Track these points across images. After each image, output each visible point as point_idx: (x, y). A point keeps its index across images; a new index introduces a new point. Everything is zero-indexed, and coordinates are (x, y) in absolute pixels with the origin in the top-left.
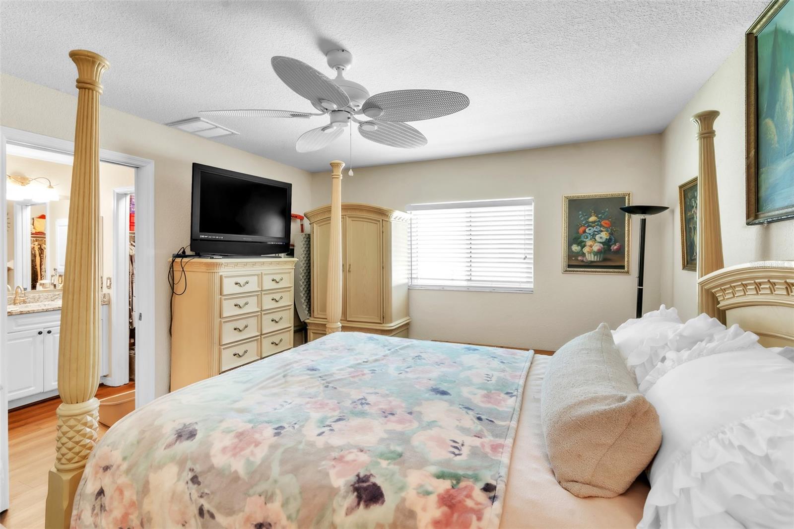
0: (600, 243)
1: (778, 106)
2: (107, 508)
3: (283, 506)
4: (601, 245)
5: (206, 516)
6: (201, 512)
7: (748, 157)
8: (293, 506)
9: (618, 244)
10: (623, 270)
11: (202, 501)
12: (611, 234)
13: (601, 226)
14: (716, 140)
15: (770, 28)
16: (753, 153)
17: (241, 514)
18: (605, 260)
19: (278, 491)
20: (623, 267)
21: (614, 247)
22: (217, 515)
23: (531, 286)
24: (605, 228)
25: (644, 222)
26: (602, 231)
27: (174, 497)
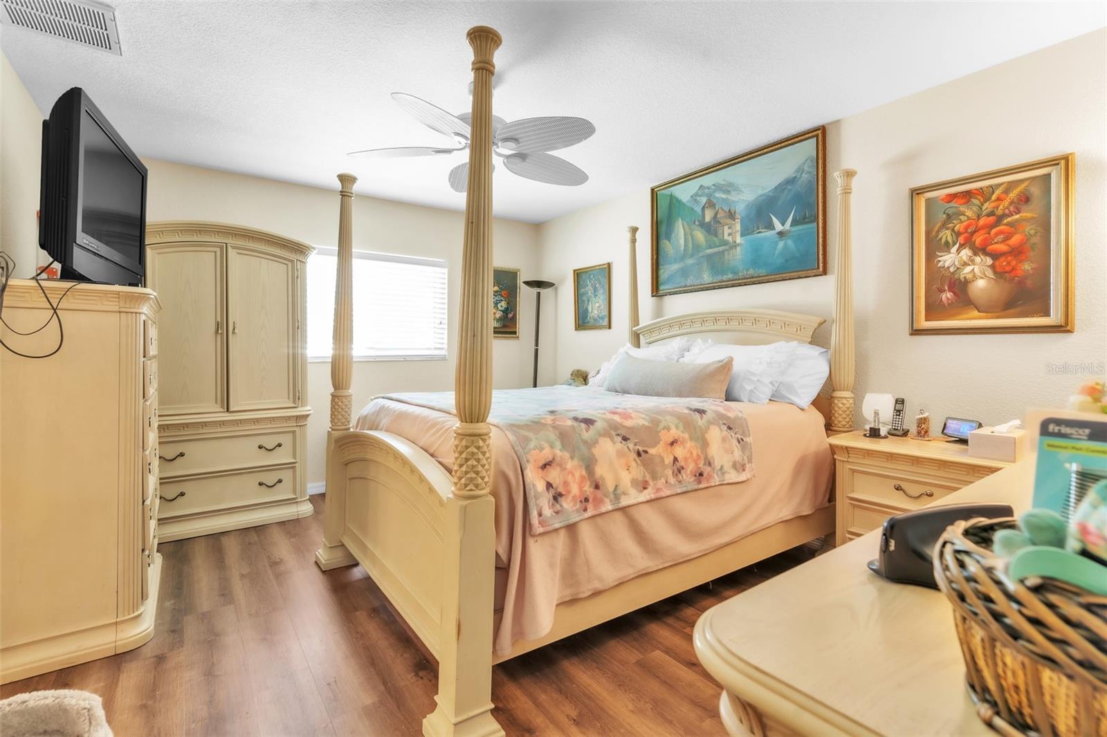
0: (501, 311)
1: (673, 235)
2: (563, 493)
3: (677, 429)
4: (502, 313)
5: (642, 454)
6: (639, 454)
7: (652, 259)
8: (681, 426)
9: (512, 313)
10: (515, 336)
11: (637, 447)
12: (508, 303)
13: (502, 296)
14: (637, 244)
15: (667, 192)
16: (655, 257)
17: (661, 442)
18: (504, 326)
19: (670, 424)
20: (515, 333)
21: (510, 316)
22: (648, 451)
23: (443, 352)
24: (504, 297)
25: (539, 294)
26: (502, 300)
27: (620, 454)
